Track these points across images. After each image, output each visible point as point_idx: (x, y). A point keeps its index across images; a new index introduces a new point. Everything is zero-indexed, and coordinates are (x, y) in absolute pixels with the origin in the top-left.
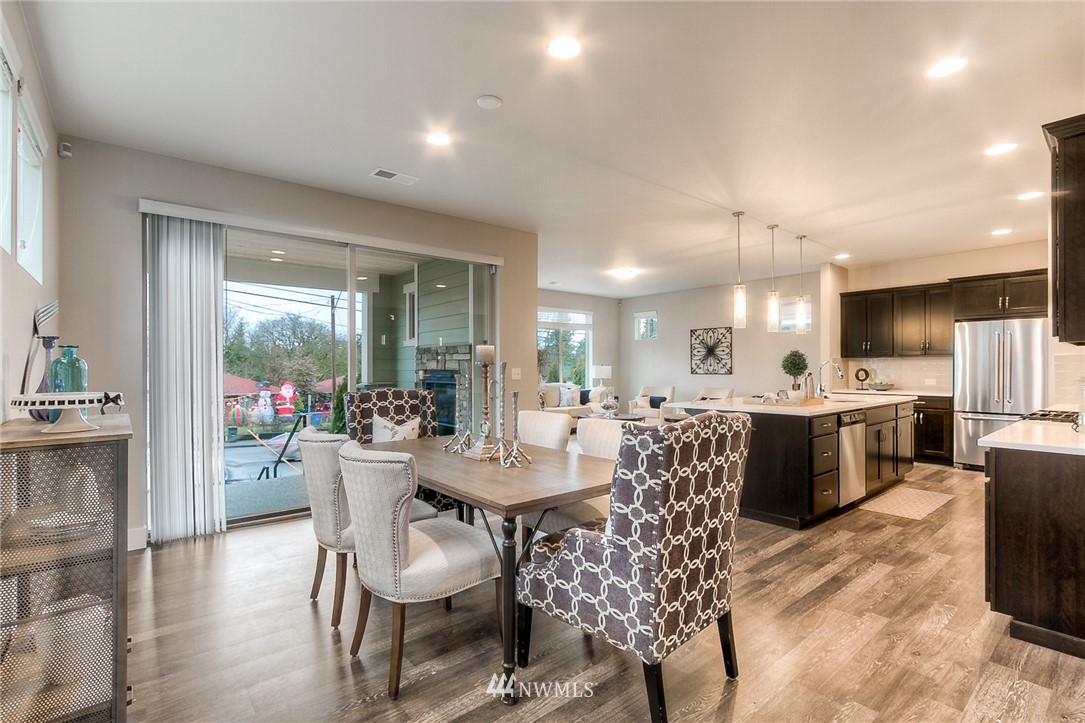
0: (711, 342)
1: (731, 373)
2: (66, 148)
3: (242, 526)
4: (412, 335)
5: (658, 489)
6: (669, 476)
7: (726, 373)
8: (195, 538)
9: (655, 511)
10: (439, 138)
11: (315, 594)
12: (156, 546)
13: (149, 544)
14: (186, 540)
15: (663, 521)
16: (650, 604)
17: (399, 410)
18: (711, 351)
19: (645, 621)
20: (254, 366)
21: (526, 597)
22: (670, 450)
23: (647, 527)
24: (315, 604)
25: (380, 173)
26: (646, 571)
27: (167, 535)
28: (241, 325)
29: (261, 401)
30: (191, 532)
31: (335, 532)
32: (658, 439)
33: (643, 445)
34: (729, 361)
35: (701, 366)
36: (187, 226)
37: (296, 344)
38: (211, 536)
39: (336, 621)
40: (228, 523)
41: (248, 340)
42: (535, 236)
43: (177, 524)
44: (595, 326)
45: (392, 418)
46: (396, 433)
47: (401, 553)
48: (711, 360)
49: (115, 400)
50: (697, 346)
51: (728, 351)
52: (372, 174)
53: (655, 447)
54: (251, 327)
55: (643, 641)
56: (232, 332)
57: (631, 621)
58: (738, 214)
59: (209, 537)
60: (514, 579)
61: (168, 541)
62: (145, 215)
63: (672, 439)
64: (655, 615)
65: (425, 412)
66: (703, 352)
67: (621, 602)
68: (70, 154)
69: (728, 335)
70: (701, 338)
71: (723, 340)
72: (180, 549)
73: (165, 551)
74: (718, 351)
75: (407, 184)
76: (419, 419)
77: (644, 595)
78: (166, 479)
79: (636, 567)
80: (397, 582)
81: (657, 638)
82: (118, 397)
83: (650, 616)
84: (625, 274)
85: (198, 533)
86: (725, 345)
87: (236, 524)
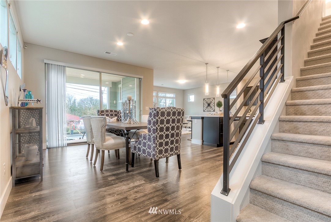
0: (209, 102)
1: (214, 111)
2: (26, 46)
3: (71, 145)
4: (121, 100)
5: (156, 121)
6: (158, 118)
7: (213, 111)
8: (59, 147)
9: (155, 126)
10: (120, 44)
11: (87, 156)
12: (49, 148)
13: (47, 148)
14: (56, 147)
15: (157, 128)
16: (155, 147)
17: (112, 115)
18: (209, 105)
19: (154, 151)
20: (79, 112)
21: (133, 151)
22: (158, 112)
23: (154, 129)
24: (87, 158)
25: (106, 53)
26: (154, 139)
27: (52, 146)
28: (75, 100)
29: (81, 123)
30: (58, 146)
31: (91, 139)
32: (155, 110)
33: (153, 112)
34: (214, 108)
35: (206, 109)
36: (56, 66)
37: (92, 106)
38: (63, 147)
39: (91, 160)
40: (67, 144)
41: (77, 105)
42: (153, 70)
43: (54, 144)
44: (176, 98)
45: (110, 117)
46: (110, 120)
47: (103, 140)
48: (209, 107)
49: (40, 101)
50: (205, 103)
51: (213, 105)
52: (105, 53)
53: (155, 112)
54: (78, 101)
55: (154, 155)
56: (72, 102)
57: (152, 151)
58: (207, 64)
59: (62, 147)
60: (128, 145)
61: (52, 148)
62: (45, 64)
63: (158, 110)
64: (156, 149)
65: (119, 116)
66: (207, 105)
67: (149, 148)
68: (27, 48)
69: (214, 100)
70: (206, 101)
71: (212, 102)
72: (55, 149)
73: (51, 149)
74: (211, 105)
75: (114, 56)
76: (117, 117)
77: (154, 145)
78: (51, 130)
79: (152, 139)
80: (102, 145)
81: (156, 154)
82: (40, 100)
83: (155, 150)
84: (182, 82)
85: (60, 146)
86: (213, 103)
87: (69, 145)
